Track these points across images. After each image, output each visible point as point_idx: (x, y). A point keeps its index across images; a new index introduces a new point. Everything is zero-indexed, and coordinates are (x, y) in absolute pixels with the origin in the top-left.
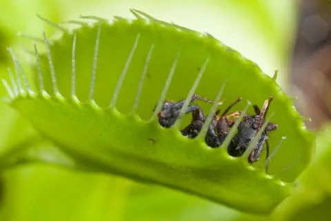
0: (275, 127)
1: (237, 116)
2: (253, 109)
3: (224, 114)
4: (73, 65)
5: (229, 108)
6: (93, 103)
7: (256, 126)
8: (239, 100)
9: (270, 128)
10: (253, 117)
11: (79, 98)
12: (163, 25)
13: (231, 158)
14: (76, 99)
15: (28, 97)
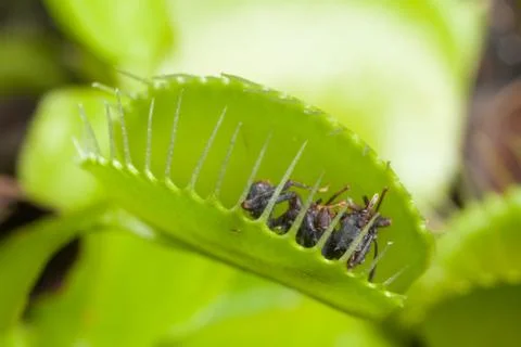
0: (388, 224)
1: (342, 206)
2: (362, 201)
3: (328, 204)
4: (149, 135)
5: (335, 196)
6: (169, 182)
7: (361, 224)
8: (346, 189)
9: (382, 223)
10: (360, 212)
11: (154, 174)
12: (247, 86)
13: (327, 261)
14: (150, 175)
15: (98, 163)
